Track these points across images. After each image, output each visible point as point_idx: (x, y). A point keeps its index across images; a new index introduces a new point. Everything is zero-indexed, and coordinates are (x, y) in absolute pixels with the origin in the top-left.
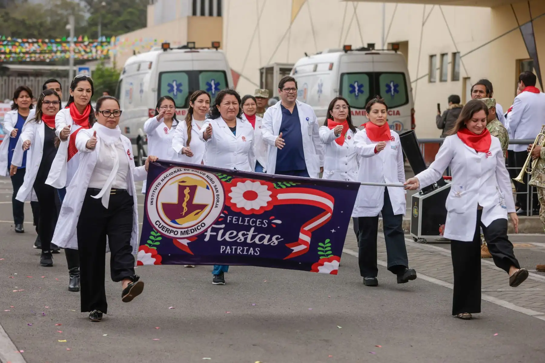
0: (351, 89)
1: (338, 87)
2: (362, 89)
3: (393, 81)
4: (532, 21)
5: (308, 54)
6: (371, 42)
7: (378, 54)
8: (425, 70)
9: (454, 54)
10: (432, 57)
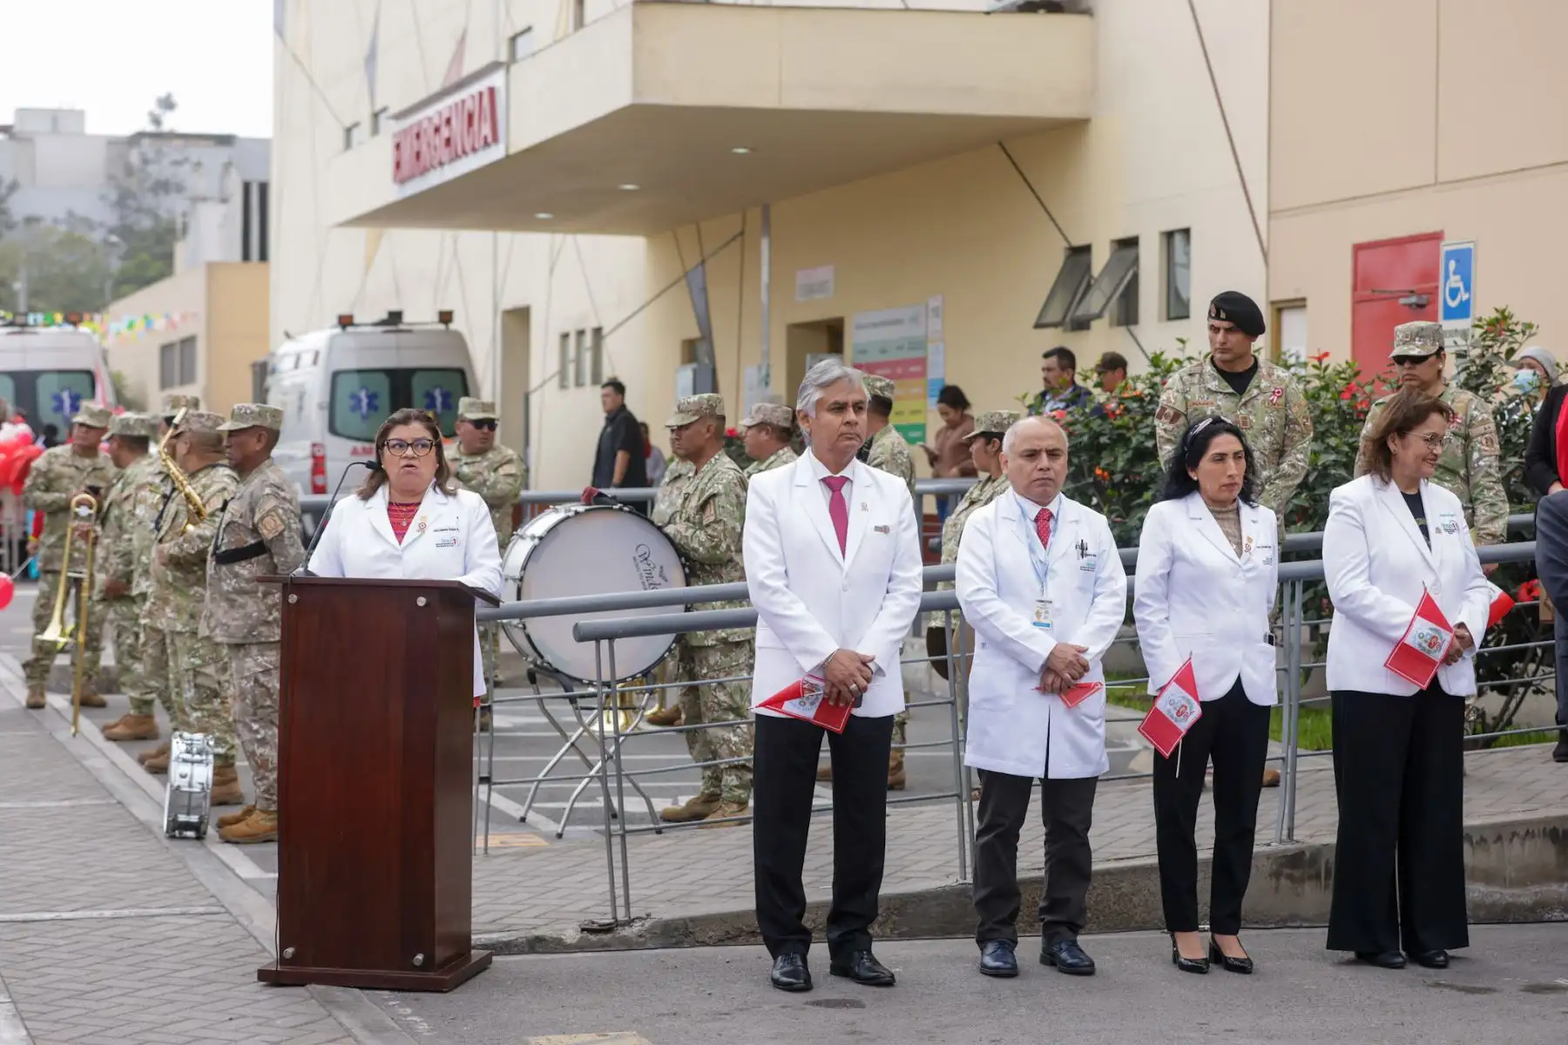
0: (352, 402)
1: (327, 399)
2: (377, 402)
3: (441, 387)
4: (703, 262)
5: (291, 332)
6: (395, 308)
7: (410, 331)
8: (554, 366)
9: (598, 332)
10: (565, 336)
